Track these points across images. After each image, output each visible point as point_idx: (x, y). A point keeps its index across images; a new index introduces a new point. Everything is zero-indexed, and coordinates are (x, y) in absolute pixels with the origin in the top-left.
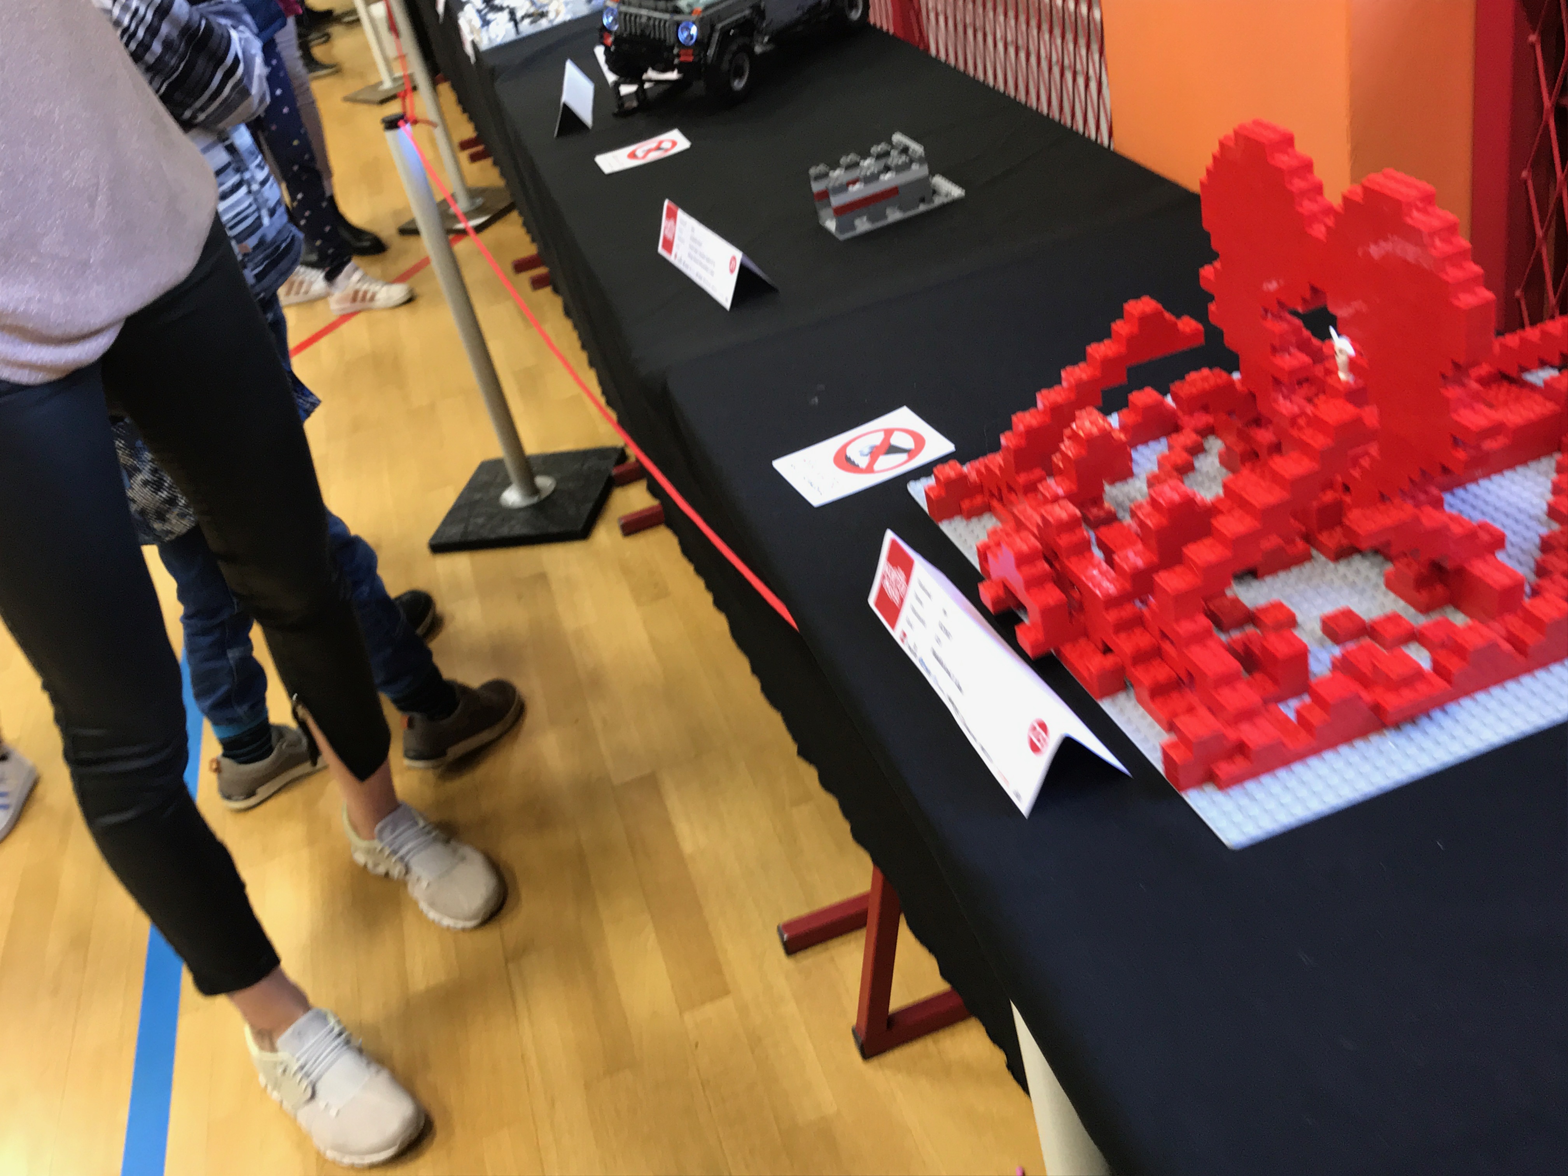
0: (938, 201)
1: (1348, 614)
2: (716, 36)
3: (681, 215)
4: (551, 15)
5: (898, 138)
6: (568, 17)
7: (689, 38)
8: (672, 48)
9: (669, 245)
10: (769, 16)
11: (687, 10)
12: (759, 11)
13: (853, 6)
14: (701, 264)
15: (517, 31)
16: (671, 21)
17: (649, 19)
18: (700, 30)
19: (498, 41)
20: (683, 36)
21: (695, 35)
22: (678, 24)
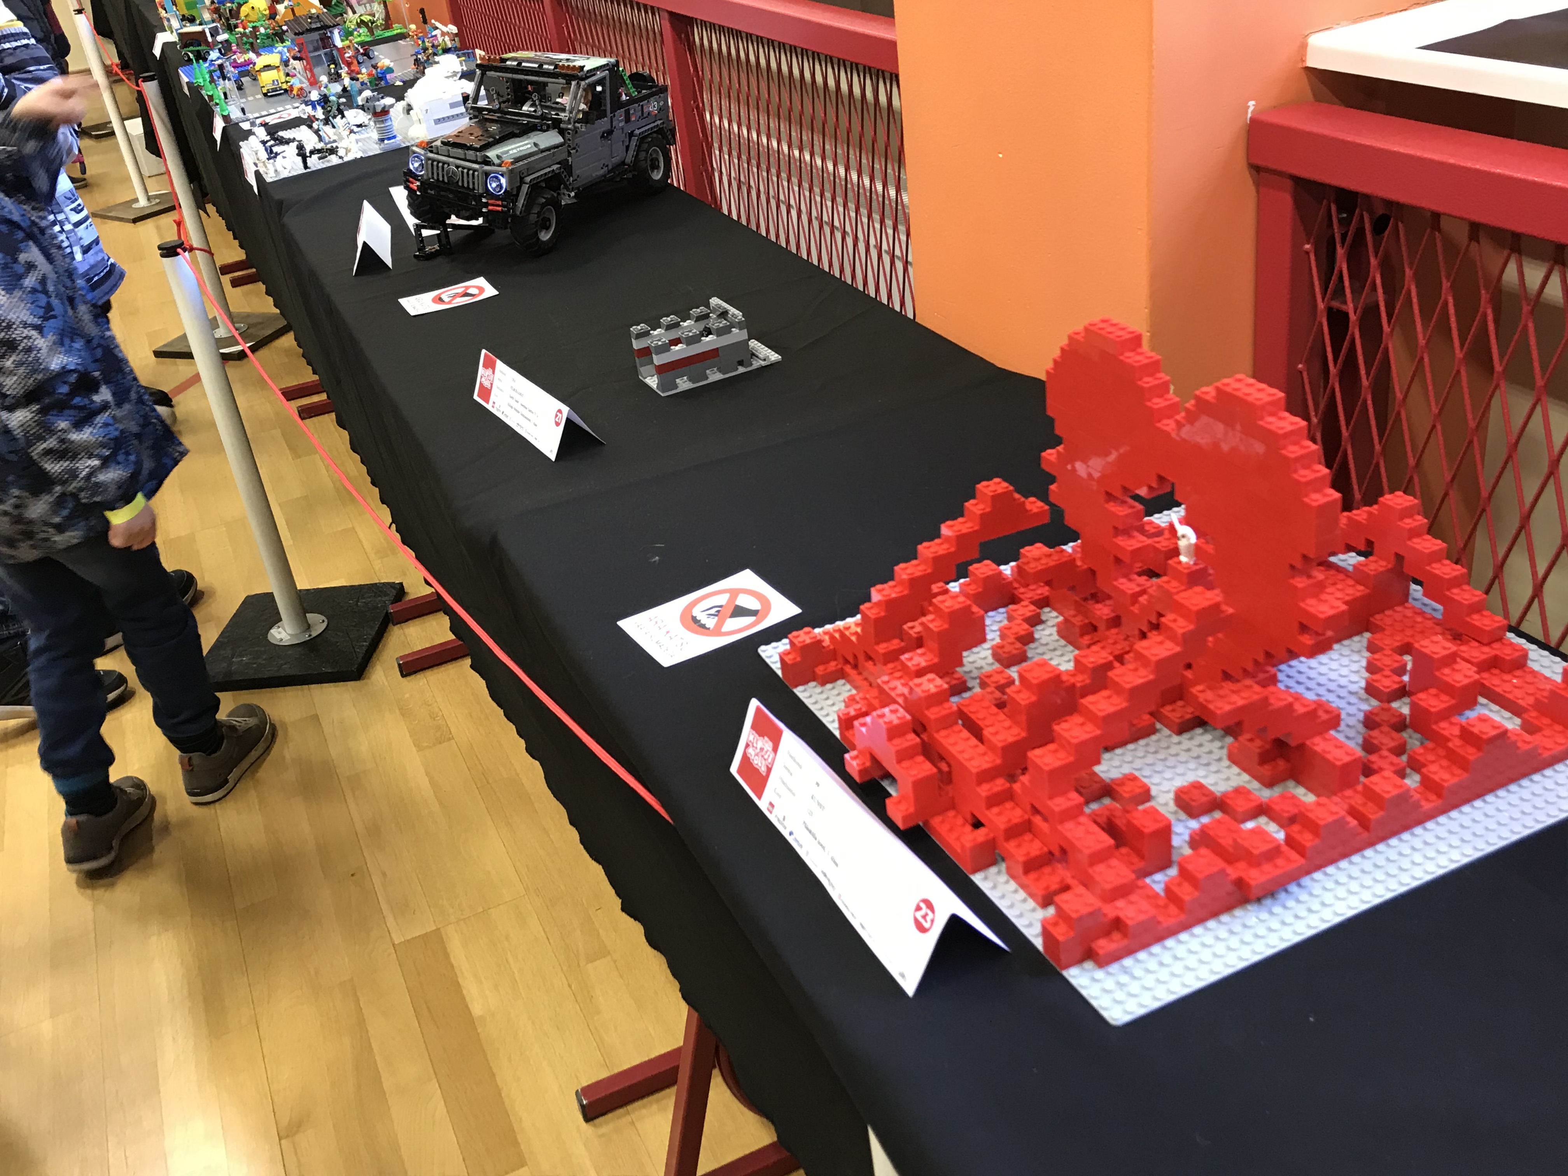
0: (756, 364)
1: (1197, 786)
2: (525, 188)
3: (499, 364)
4: (341, 152)
5: (715, 301)
6: (359, 155)
8: (481, 196)
9: (486, 393)
10: (576, 172)
11: (497, 161)
12: (566, 167)
13: (655, 167)
14: (523, 415)
15: (306, 167)
16: (480, 171)
17: (457, 167)
18: (510, 182)
19: (285, 174)
20: (492, 186)
21: (504, 186)
22: (487, 174)
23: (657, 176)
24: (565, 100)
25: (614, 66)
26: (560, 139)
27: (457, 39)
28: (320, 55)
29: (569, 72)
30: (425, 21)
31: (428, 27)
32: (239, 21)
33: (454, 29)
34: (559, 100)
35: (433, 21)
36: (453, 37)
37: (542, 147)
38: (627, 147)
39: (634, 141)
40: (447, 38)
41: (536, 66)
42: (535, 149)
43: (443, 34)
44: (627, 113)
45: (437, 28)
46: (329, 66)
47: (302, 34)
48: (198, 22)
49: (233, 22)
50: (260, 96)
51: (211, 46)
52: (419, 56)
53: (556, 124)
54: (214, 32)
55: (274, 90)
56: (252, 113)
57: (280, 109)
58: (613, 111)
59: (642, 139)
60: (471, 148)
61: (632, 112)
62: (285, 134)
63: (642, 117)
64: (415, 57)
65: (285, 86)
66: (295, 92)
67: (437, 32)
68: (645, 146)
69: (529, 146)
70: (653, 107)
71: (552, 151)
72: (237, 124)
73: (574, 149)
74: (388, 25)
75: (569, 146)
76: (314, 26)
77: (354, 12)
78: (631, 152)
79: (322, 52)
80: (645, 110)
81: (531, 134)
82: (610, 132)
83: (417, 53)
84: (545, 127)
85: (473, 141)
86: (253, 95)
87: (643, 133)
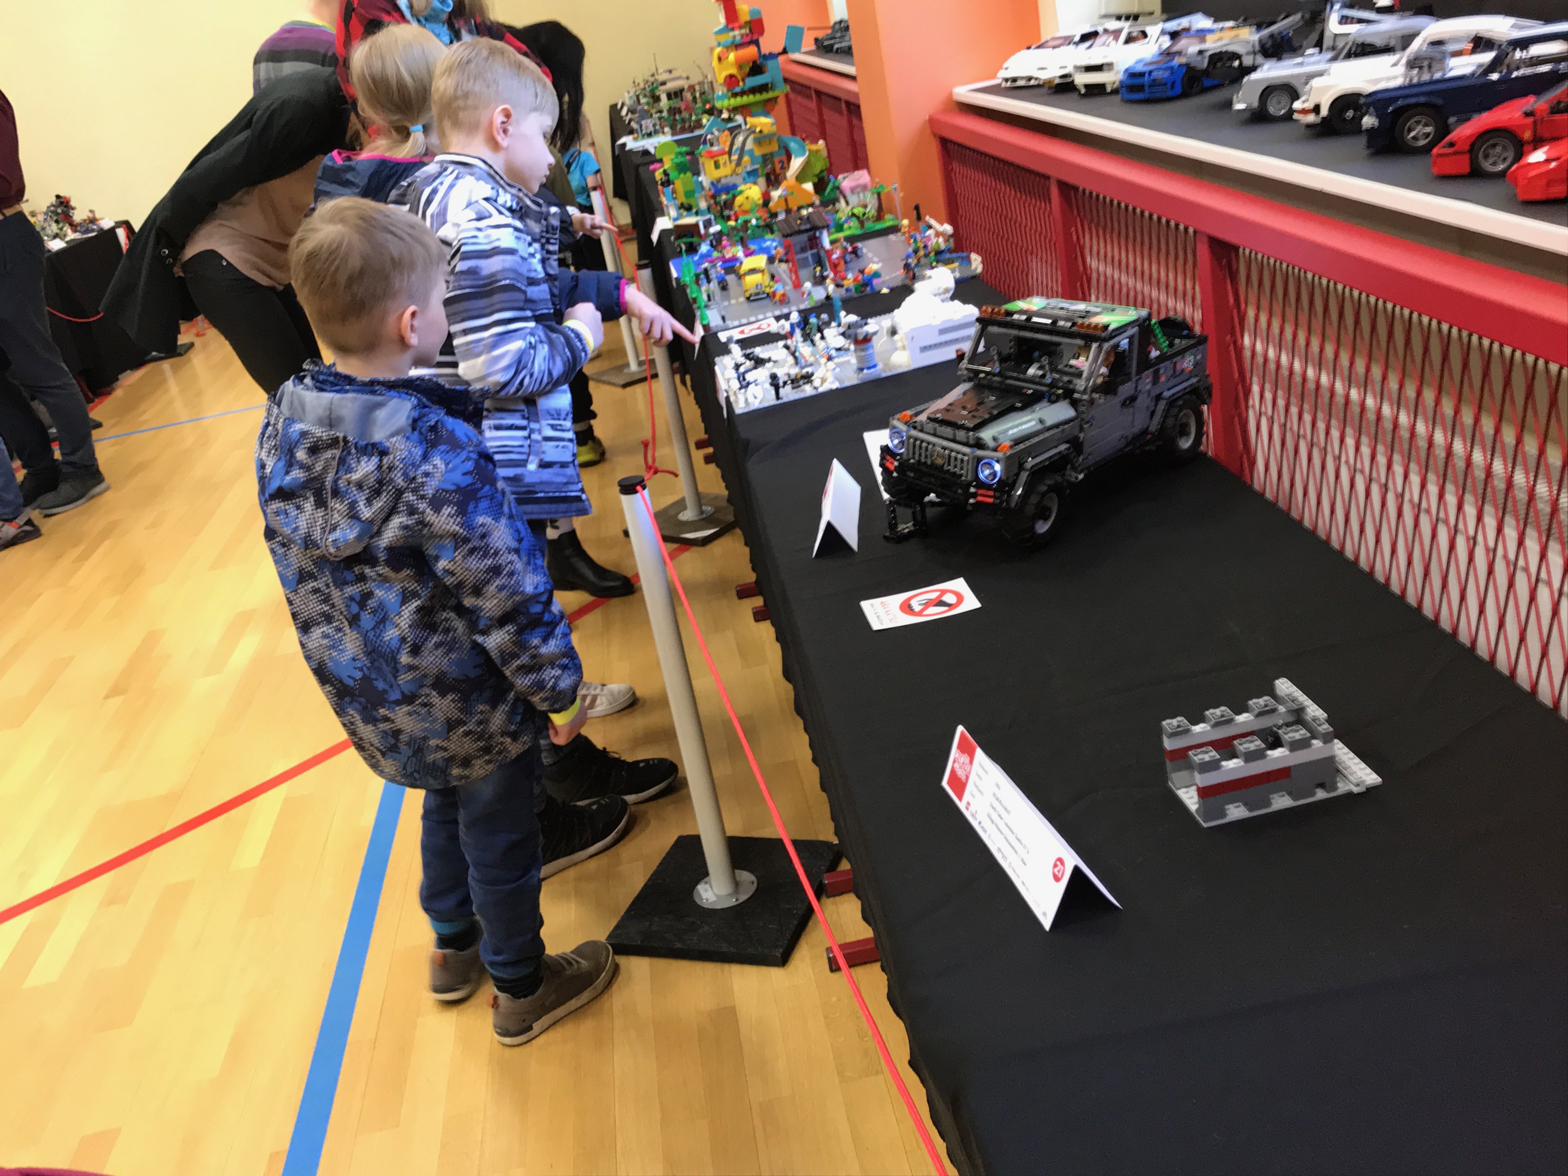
0: (1343, 788)
2: (1024, 476)
3: (980, 754)
4: (817, 382)
5: (1284, 686)
6: (835, 385)
7: (991, 477)
8: (969, 485)
9: (959, 785)
10: (1086, 449)
11: (991, 444)
12: (1076, 445)
13: (1183, 432)
14: (1006, 838)
15: (778, 397)
16: (971, 457)
17: (944, 448)
18: (1007, 468)
19: (756, 404)
20: (984, 474)
21: (999, 474)
22: (979, 459)
23: (1185, 444)
24: (1082, 363)
25: (1145, 320)
26: (1070, 413)
27: (952, 240)
28: (807, 258)
29: (1090, 332)
30: (919, 218)
31: (922, 225)
32: (732, 213)
33: (948, 228)
34: (1073, 362)
35: (927, 218)
36: (947, 238)
37: (1049, 422)
38: (1153, 413)
39: (1162, 405)
40: (941, 240)
41: (1049, 321)
42: (1040, 427)
43: (938, 234)
44: (1156, 373)
45: (930, 227)
46: (815, 268)
47: (791, 235)
48: (694, 210)
49: (726, 213)
50: (742, 299)
51: (702, 238)
52: (910, 260)
53: (1068, 394)
54: (708, 224)
55: (757, 294)
56: (732, 320)
57: (761, 317)
58: (1139, 372)
59: (1172, 402)
60: (962, 427)
61: (1161, 371)
62: (760, 351)
63: (1174, 375)
64: (904, 262)
65: (768, 290)
66: (777, 298)
67: (930, 232)
68: (1175, 411)
69: (1033, 423)
70: (1188, 362)
71: (1061, 428)
72: (716, 334)
73: (1088, 422)
74: (879, 217)
75: (1083, 420)
76: (803, 228)
77: (847, 203)
78: (1157, 418)
79: (809, 254)
80: (1179, 367)
81: (1037, 407)
82: (1132, 399)
83: (908, 257)
84: (1053, 398)
85: (964, 418)
86: (737, 298)
87: (1174, 394)
